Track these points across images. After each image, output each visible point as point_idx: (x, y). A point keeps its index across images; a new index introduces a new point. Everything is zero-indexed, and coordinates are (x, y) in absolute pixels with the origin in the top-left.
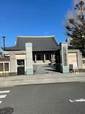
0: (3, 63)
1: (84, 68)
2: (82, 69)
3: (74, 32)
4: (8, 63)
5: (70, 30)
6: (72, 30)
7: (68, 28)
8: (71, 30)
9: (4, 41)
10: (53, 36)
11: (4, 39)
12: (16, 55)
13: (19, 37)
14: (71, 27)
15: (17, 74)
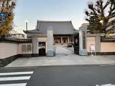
0: (26, 45)
1: (101, 52)
3: (92, 17)
4: (31, 45)
5: (88, 16)
6: (91, 15)
7: (87, 13)
9: (27, 24)
10: (70, 22)
12: (38, 38)
14: (89, 13)
15: (38, 55)
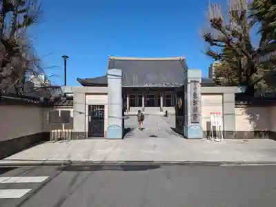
0: (58, 112)
2: (232, 132)
4: (70, 112)
6: (218, 43)
8: (215, 42)
10: (182, 58)
11: (65, 61)
12: (87, 96)
13: (112, 58)
15: (87, 135)
